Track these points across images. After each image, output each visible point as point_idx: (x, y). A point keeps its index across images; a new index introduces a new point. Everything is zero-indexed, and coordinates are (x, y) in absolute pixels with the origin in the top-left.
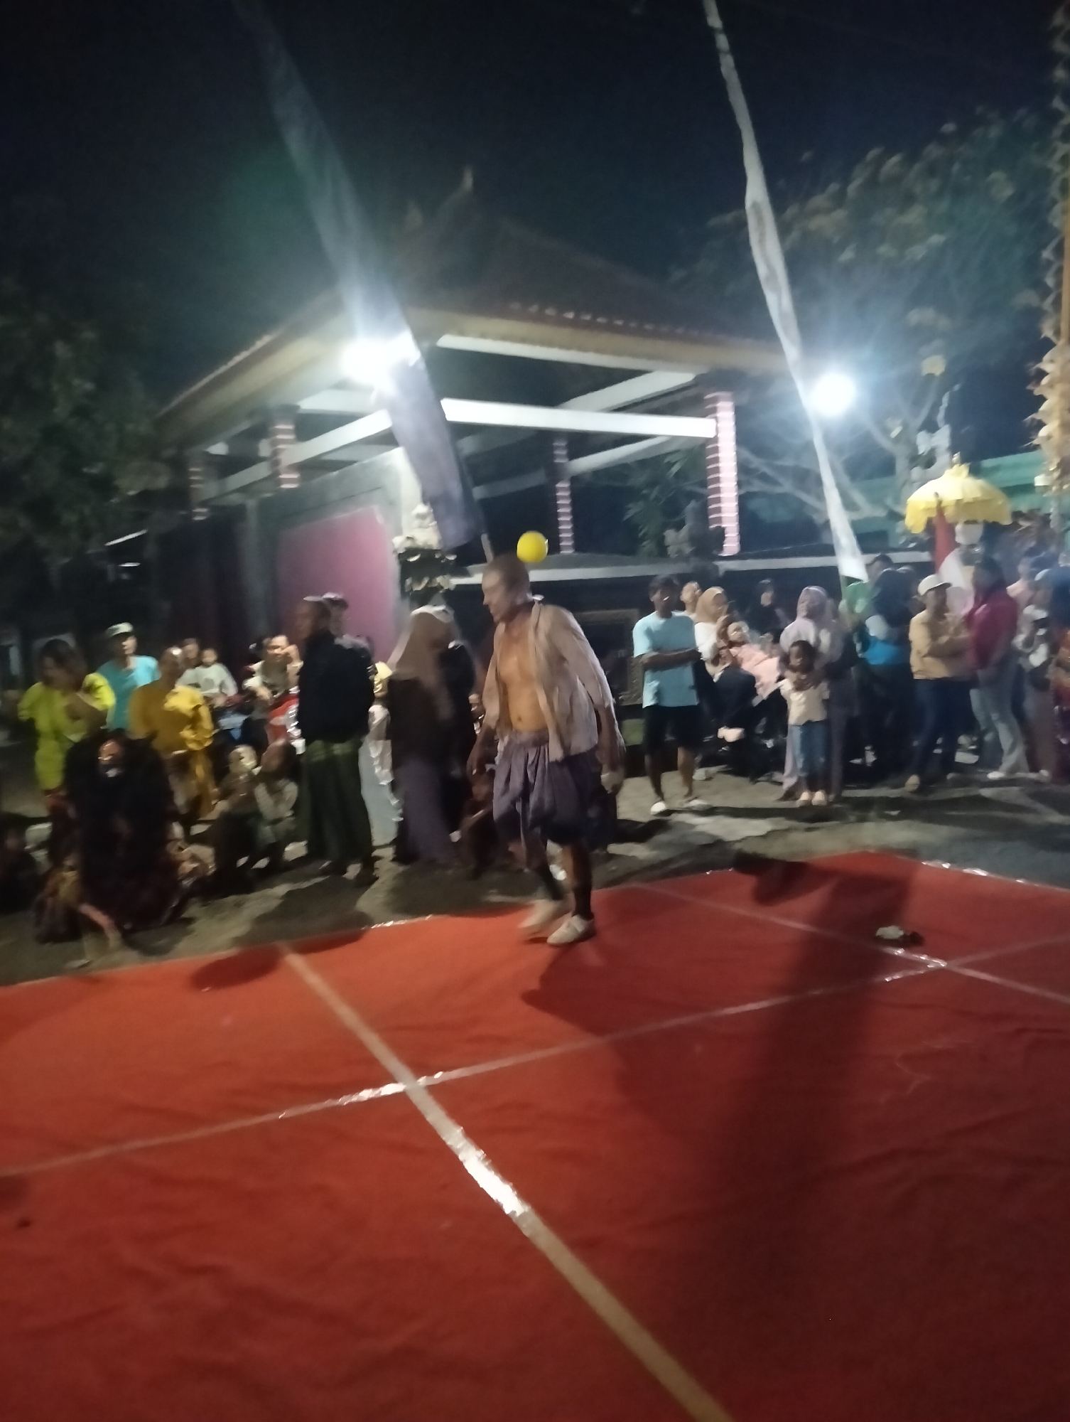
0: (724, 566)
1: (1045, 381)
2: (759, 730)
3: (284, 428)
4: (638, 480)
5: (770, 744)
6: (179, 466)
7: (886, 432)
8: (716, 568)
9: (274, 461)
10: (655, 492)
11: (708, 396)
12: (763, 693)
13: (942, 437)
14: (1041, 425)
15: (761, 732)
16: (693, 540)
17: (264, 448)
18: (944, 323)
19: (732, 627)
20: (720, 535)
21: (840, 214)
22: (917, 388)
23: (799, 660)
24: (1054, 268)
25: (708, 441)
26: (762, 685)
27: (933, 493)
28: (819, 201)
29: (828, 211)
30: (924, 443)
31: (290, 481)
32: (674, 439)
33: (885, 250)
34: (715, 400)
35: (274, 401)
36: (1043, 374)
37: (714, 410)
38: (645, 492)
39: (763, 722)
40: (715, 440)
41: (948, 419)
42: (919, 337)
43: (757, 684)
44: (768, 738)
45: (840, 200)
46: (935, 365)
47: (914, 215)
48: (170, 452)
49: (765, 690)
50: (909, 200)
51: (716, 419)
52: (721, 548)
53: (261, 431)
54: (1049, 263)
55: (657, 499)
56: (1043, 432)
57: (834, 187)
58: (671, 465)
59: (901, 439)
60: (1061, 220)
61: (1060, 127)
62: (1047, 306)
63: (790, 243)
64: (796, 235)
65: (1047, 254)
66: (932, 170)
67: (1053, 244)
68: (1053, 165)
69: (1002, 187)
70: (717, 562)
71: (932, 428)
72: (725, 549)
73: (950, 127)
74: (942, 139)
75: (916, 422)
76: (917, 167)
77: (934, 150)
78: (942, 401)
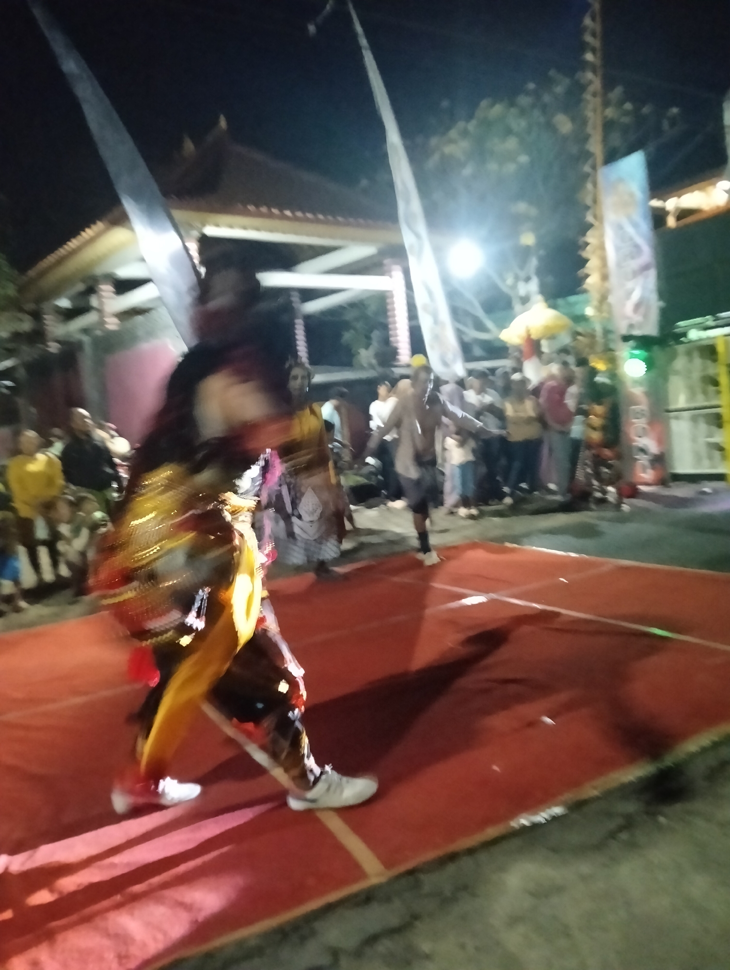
0: (397, 371)
1: (588, 248)
3: (106, 289)
4: (349, 316)
6: (37, 316)
7: (504, 280)
9: (100, 311)
11: (385, 262)
13: (533, 286)
14: (587, 276)
16: (377, 355)
17: (94, 301)
18: (533, 211)
22: (524, 253)
24: (590, 179)
25: (386, 292)
27: (524, 321)
28: (453, 133)
29: (457, 142)
30: (523, 289)
31: (112, 324)
32: (364, 291)
33: (492, 166)
34: (389, 264)
35: (99, 271)
36: (587, 244)
37: (388, 272)
40: (392, 291)
41: (535, 274)
42: (517, 222)
45: (465, 134)
46: (528, 239)
47: (512, 143)
48: (30, 306)
50: (508, 132)
51: (391, 277)
53: (91, 290)
54: (589, 174)
56: (589, 281)
57: (461, 125)
58: (370, 306)
59: (514, 287)
60: (596, 147)
61: (591, 89)
62: (588, 201)
63: (432, 162)
64: (436, 157)
65: (587, 169)
66: (523, 112)
67: (590, 162)
68: (590, 114)
69: (564, 124)
70: (394, 369)
71: (528, 279)
72: (398, 360)
73: (531, 86)
74: (528, 93)
75: (522, 274)
76: (513, 111)
77: (524, 100)
78: (534, 262)
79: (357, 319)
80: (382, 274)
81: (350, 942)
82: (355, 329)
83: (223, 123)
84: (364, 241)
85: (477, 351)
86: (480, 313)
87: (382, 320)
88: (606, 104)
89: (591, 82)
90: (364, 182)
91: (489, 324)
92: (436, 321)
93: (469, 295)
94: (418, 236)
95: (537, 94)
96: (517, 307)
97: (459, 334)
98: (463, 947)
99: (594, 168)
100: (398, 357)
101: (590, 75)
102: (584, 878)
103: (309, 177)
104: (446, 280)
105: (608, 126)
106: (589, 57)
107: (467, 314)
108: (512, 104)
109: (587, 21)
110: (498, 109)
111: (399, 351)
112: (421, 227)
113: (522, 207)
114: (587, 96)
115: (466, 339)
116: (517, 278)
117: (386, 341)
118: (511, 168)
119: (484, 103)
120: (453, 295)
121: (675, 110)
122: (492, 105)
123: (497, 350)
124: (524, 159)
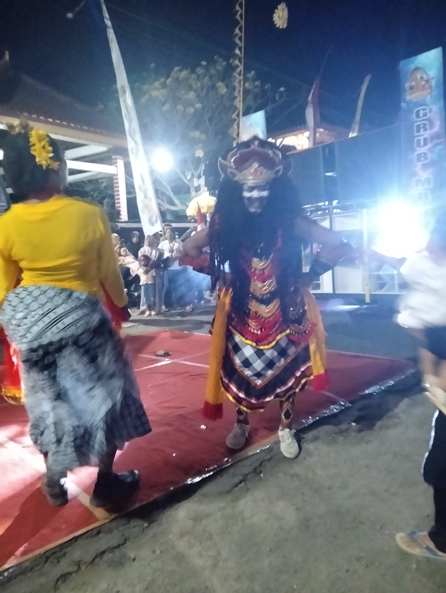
0: (120, 225)
2: (132, 289)
4: (88, 188)
5: (136, 294)
7: (186, 177)
8: (117, 226)
10: (95, 194)
11: (113, 157)
12: (133, 274)
13: (202, 181)
15: (133, 290)
16: (107, 214)
18: (203, 137)
19: (122, 249)
20: (118, 213)
21: (164, 91)
22: (197, 162)
23: (143, 262)
24: (236, 122)
25: (114, 175)
26: (133, 271)
27: (197, 202)
28: (157, 84)
29: (159, 89)
30: (196, 182)
32: (100, 173)
33: (180, 107)
34: (116, 159)
37: (116, 163)
38: (92, 193)
39: (133, 286)
40: (117, 175)
41: (203, 174)
42: (193, 143)
43: (131, 271)
44: (135, 292)
45: (164, 85)
46: (200, 153)
47: (192, 95)
49: (134, 273)
50: (190, 88)
51: (117, 167)
52: (119, 218)
54: (235, 120)
55: (97, 196)
57: (162, 80)
58: (102, 183)
59: (191, 180)
60: (239, 104)
61: (238, 70)
62: (235, 136)
63: (143, 100)
64: (147, 97)
65: (234, 116)
66: (198, 78)
67: (236, 113)
68: (236, 84)
69: (222, 89)
70: (118, 224)
71: (199, 177)
72: (121, 219)
73: (204, 63)
74: (202, 67)
75: (197, 174)
76: (193, 76)
77: (200, 70)
78: (203, 167)
79: (94, 191)
80: (111, 164)
81: (88, 558)
82: (92, 196)
83: (7, 57)
84: (100, 143)
85: (169, 217)
86: (171, 194)
87: (110, 192)
88: (245, 80)
89: (238, 66)
90: (101, 106)
91: (176, 201)
92: (146, 197)
93: (165, 183)
94: (136, 143)
95: (207, 68)
96: (193, 193)
97: (159, 205)
98: (154, 552)
99: (238, 115)
100: (120, 217)
101: (237, 62)
102: (220, 509)
103: (63, 98)
104: (152, 173)
105: (246, 92)
106: (237, 51)
107: (163, 194)
108: (193, 71)
109: (237, 31)
110: (184, 74)
111: (121, 213)
112: (138, 137)
113: (197, 134)
114: (236, 74)
115: (163, 209)
116: (193, 175)
117: (113, 205)
118: (191, 110)
119: (176, 69)
120: (156, 182)
121: (282, 89)
122: (181, 70)
123: (181, 217)
124: (198, 106)
